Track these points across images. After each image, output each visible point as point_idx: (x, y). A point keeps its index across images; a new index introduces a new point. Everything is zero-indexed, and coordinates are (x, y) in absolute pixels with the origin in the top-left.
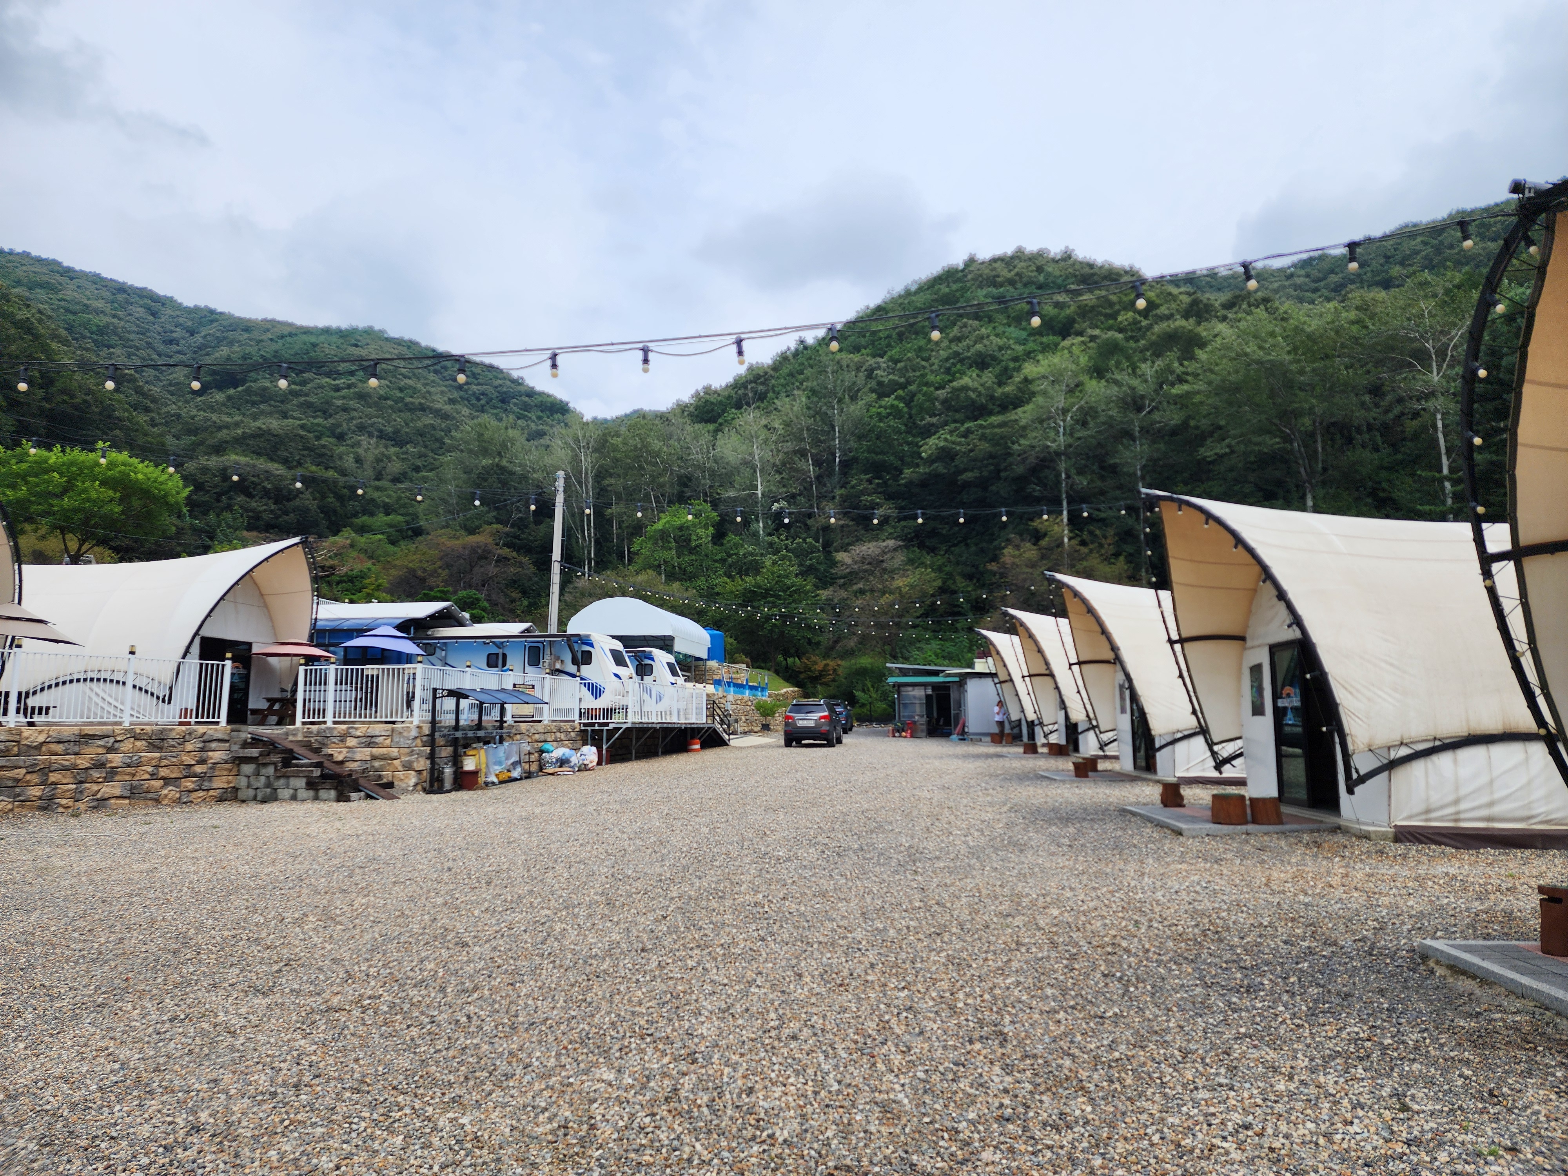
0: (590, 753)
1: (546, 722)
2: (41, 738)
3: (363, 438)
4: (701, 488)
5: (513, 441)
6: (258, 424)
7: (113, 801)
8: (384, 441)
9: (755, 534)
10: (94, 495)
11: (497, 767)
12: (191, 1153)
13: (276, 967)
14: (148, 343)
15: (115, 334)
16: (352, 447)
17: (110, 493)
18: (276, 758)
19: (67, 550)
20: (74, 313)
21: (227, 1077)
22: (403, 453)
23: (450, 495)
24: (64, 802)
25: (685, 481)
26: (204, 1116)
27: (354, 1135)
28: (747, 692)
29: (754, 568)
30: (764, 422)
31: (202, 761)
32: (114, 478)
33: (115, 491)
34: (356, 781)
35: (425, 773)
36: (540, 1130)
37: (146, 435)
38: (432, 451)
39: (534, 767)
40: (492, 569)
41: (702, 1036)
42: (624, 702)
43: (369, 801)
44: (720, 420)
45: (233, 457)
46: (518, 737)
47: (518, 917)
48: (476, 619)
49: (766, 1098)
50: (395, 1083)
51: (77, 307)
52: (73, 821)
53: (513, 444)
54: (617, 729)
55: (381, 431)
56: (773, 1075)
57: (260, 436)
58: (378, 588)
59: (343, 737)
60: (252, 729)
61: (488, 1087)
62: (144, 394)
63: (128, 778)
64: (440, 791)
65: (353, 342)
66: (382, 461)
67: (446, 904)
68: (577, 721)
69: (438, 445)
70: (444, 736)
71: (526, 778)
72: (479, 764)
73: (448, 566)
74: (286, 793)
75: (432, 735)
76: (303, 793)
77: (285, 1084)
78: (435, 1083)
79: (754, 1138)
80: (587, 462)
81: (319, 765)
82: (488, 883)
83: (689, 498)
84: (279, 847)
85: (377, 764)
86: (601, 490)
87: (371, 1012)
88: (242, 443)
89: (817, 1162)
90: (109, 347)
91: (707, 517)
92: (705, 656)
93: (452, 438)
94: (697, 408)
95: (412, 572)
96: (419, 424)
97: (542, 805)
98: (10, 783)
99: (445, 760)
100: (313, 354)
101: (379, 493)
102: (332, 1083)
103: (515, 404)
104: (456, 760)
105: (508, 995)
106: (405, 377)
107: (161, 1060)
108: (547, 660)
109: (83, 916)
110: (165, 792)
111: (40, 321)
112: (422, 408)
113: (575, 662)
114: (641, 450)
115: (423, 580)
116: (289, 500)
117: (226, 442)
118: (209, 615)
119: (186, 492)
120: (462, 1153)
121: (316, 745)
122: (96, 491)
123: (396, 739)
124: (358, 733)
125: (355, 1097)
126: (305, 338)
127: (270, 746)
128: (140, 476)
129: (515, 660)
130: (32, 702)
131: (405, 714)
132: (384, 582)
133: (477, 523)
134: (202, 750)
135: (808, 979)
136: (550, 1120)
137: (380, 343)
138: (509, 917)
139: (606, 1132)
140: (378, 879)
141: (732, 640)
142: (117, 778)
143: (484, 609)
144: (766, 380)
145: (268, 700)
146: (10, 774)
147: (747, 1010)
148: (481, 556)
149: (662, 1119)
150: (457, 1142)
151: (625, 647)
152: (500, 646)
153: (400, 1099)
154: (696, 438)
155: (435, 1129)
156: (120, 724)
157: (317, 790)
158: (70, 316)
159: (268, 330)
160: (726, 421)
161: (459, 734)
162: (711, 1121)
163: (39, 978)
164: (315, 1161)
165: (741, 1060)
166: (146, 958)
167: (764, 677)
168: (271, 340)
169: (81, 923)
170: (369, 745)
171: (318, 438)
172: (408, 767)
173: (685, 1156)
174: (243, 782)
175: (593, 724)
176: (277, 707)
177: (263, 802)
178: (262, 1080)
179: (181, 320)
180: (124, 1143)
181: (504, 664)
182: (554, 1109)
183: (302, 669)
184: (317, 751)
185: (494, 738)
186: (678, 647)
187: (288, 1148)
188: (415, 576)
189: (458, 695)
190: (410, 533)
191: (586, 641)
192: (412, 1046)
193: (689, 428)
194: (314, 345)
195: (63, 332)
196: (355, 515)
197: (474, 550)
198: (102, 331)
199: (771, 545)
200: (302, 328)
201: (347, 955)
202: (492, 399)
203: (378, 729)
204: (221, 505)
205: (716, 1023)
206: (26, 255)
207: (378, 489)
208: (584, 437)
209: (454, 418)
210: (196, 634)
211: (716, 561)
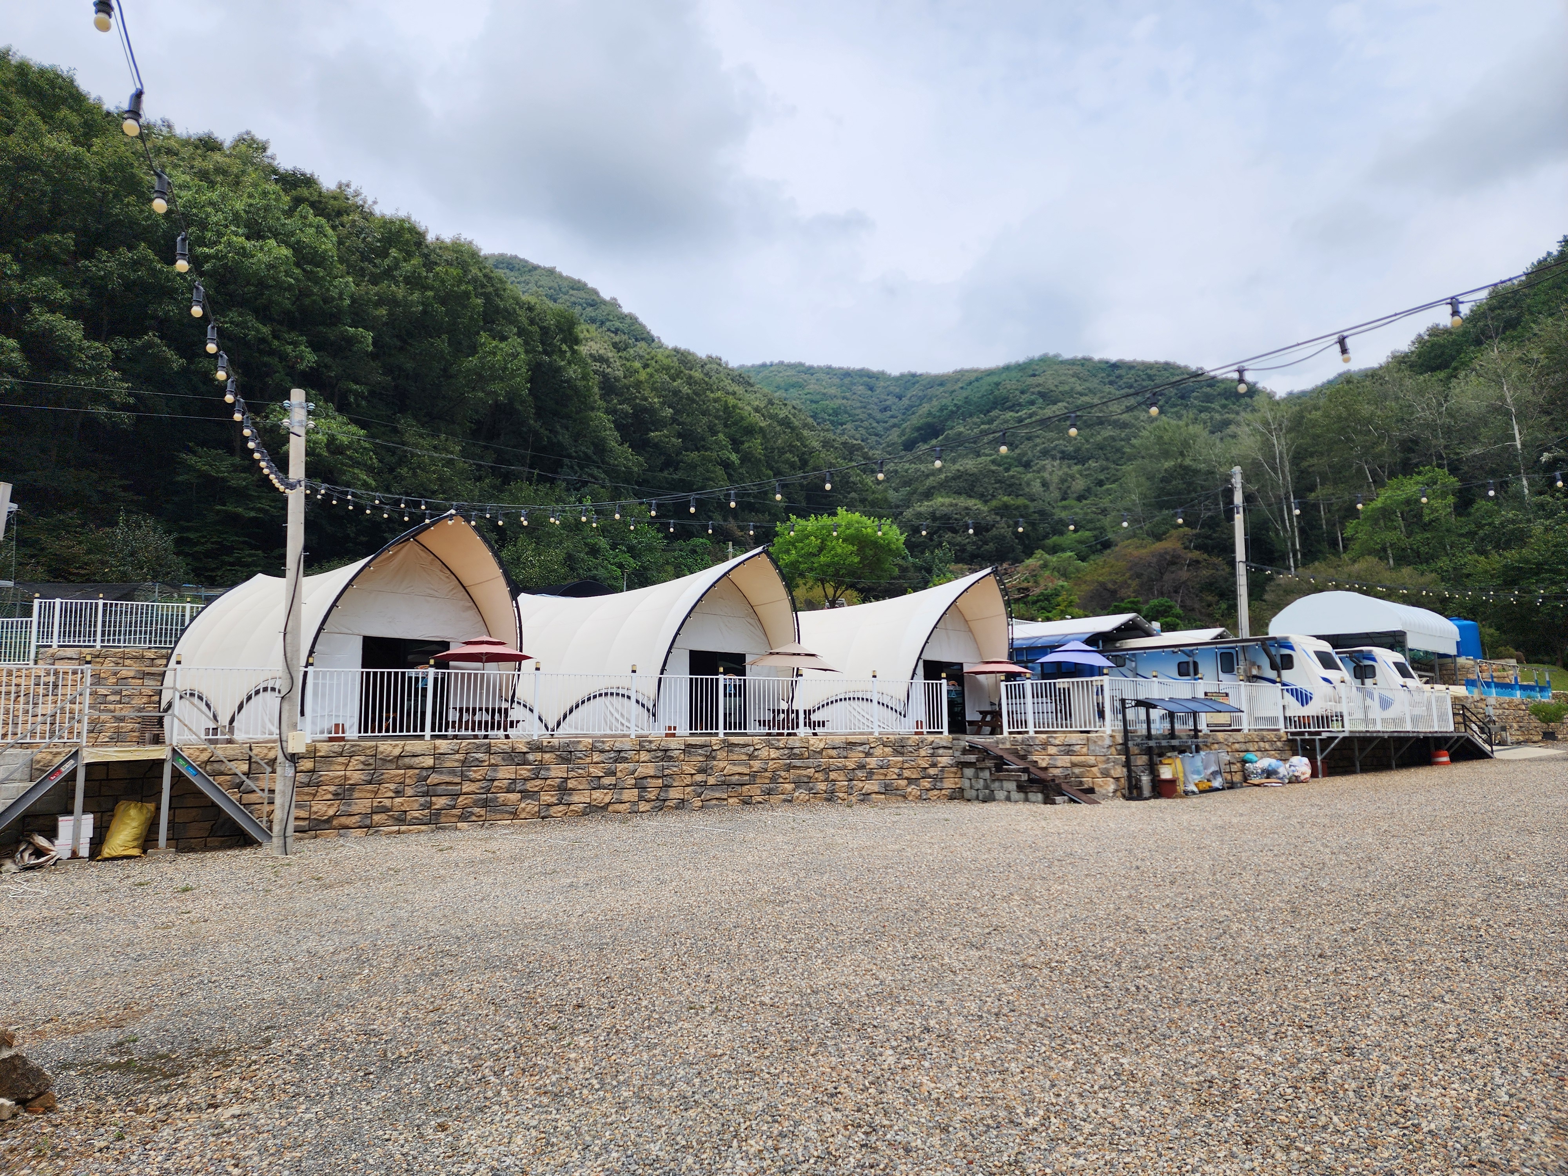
0: (1301, 765)
1: (1246, 731)
2: (822, 745)
3: (1047, 462)
4: (1433, 451)
5: (1195, 437)
6: (957, 466)
7: (874, 796)
8: (1066, 461)
9: (1518, 496)
10: (839, 550)
11: (1195, 777)
12: (924, 1044)
13: (987, 931)
14: (869, 415)
15: (846, 412)
16: (1038, 472)
17: (850, 547)
18: (989, 763)
19: (826, 596)
20: (816, 402)
21: (949, 1001)
22: (1086, 470)
23: (1134, 505)
24: (841, 795)
25: (1410, 446)
26: (932, 1023)
27: (1036, 1054)
28: (1518, 693)
29: (1519, 538)
30: (1517, 354)
31: (934, 765)
32: (851, 535)
33: (853, 545)
34: (1059, 785)
35: (1122, 780)
36: (1187, 1080)
37: (874, 492)
38: (1114, 462)
39: (1237, 778)
40: (1184, 574)
41: (1365, 1036)
42: (1338, 709)
43: (1073, 805)
44: (1454, 364)
45: (940, 499)
46: (1216, 746)
47: (1196, 914)
48: (1168, 627)
49: (1419, 1096)
50: (1071, 1025)
51: (818, 397)
52: (848, 810)
53: (1194, 441)
54: (1331, 739)
55: (1063, 452)
56: (1435, 1079)
57: (959, 477)
58: (1070, 604)
59: (1045, 745)
60: (968, 737)
61: (1147, 1041)
62: (869, 459)
63: (882, 777)
64: (1140, 797)
65: (1031, 372)
66: (1066, 481)
67: (1130, 896)
68: (1283, 730)
69: (1119, 455)
70: (1137, 745)
71: (1229, 788)
72: (1175, 772)
73: (1139, 576)
74: (1001, 795)
75: (1125, 743)
76: (1015, 795)
77: (989, 1012)
78: (1102, 1030)
79: (1396, 1124)
80: (1280, 445)
81: (1025, 770)
82: (1172, 883)
83: (1417, 465)
84: (995, 839)
85: (1077, 771)
86: (1302, 472)
87: (1057, 972)
88: (945, 486)
89: (1459, 1154)
90: (842, 424)
91: (1444, 485)
92: (1453, 651)
93: (1133, 446)
94: (1419, 356)
95: (1103, 585)
96: (1099, 438)
97: (1241, 815)
98: (806, 780)
99: (1142, 768)
100: (996, 393)
101: (1067, 512)
102: (1023, 1017)
103: (1196, 398)
104: (1153, 769)
105: (1176, 977)
106: (1081, 395)
107: (906, 983)
108: (1242, 667)
109: (856, 880)
110: (909, 790)
111: (794, 415)
112: (1101, 422)
113: (1273, 667)
114: (1346, 419)
115: (1114, 592)
116: (987, 530)
117: (934, 487)
118: (927, 642)
119: (903, 538)
120: (1119, 1082)
121: (1022, 753)
122: (842, 548)
123: (1092, 747)
124: (1057, 742)
125: (1040, 1029)
126: (989, 379)
127: (984, 753)
128: (869, 530)
129: (1208, 667)
130: (814, 717)
131: (1098, 724)
132: (1075, 598)
133: (1163, 528)
134: (933, 755)
135: (1509, 1002)
136: (1198, 1074)
137: (1055, 367)
138: (1188, 913)
139: (1247, 1092)
140: (1072, 871)
141: (1492, 631)
142: (874, 777)
143: (1178, 616)
144: (1517, 301)
145: (981, 712)
146: (804, 772)
147: (1423, 1021)
148: (1171, 561)
149: (1304, 1092)
150: (1115, 1074)
151: (1334, 647)
152: (1189, 654)
153: (1074, 1037)
154: (1421, 392)
155: (1099, 1062)
156: (871, 733)
157: (1026, 793)
158: (814, 406)
159: (958, 380)
160: (1463, 363)
161: (1152, 743)
162: (1355, 1104)
163: (829, 918)
164: (1006, 1065)
165: (1402, 1062)
166: (896, 914)
167: (1543, 673)
168: (962, 388)
169: (854, 884)
170: (1068, 753)
171: (1007, 470)
172: (1106, 774)
173: (1320, 1124)
174: (966, 784)
175: (1302, 733)
176: (988, 718)
177: (984, 801)
178: (973, 1007)
179: (891, 388)
180: (882, 1031)
181: (1196, 672)
182: (1203, 1067)
183: (1003, 684)
184: (1023, 758)
185: (1190, 747)
186: (1412, 643)
187: (988, 1053)
188: (1106, 589)
189: (1147, 705)
190: (1099, 547)
191: (1284, 643)
192: (1088, 1000)
193: (1408, 382)
194: (997, 384)
195: (810, 420)
196: (1046, 536)
197: (1162, 556)
198: (836, 412)
199: (1542, 506)
200: (986, 371)
201: (1042, 928)
202: (1170, 398)
203: (1074, 738)
204: (934, 543)
205: (1384, 1028)
206: (781, 363)
207: (1065, 508)
208: (1274, 418)
209: (1133, 426)
210: (919, 658)
211: (1462, 535)
